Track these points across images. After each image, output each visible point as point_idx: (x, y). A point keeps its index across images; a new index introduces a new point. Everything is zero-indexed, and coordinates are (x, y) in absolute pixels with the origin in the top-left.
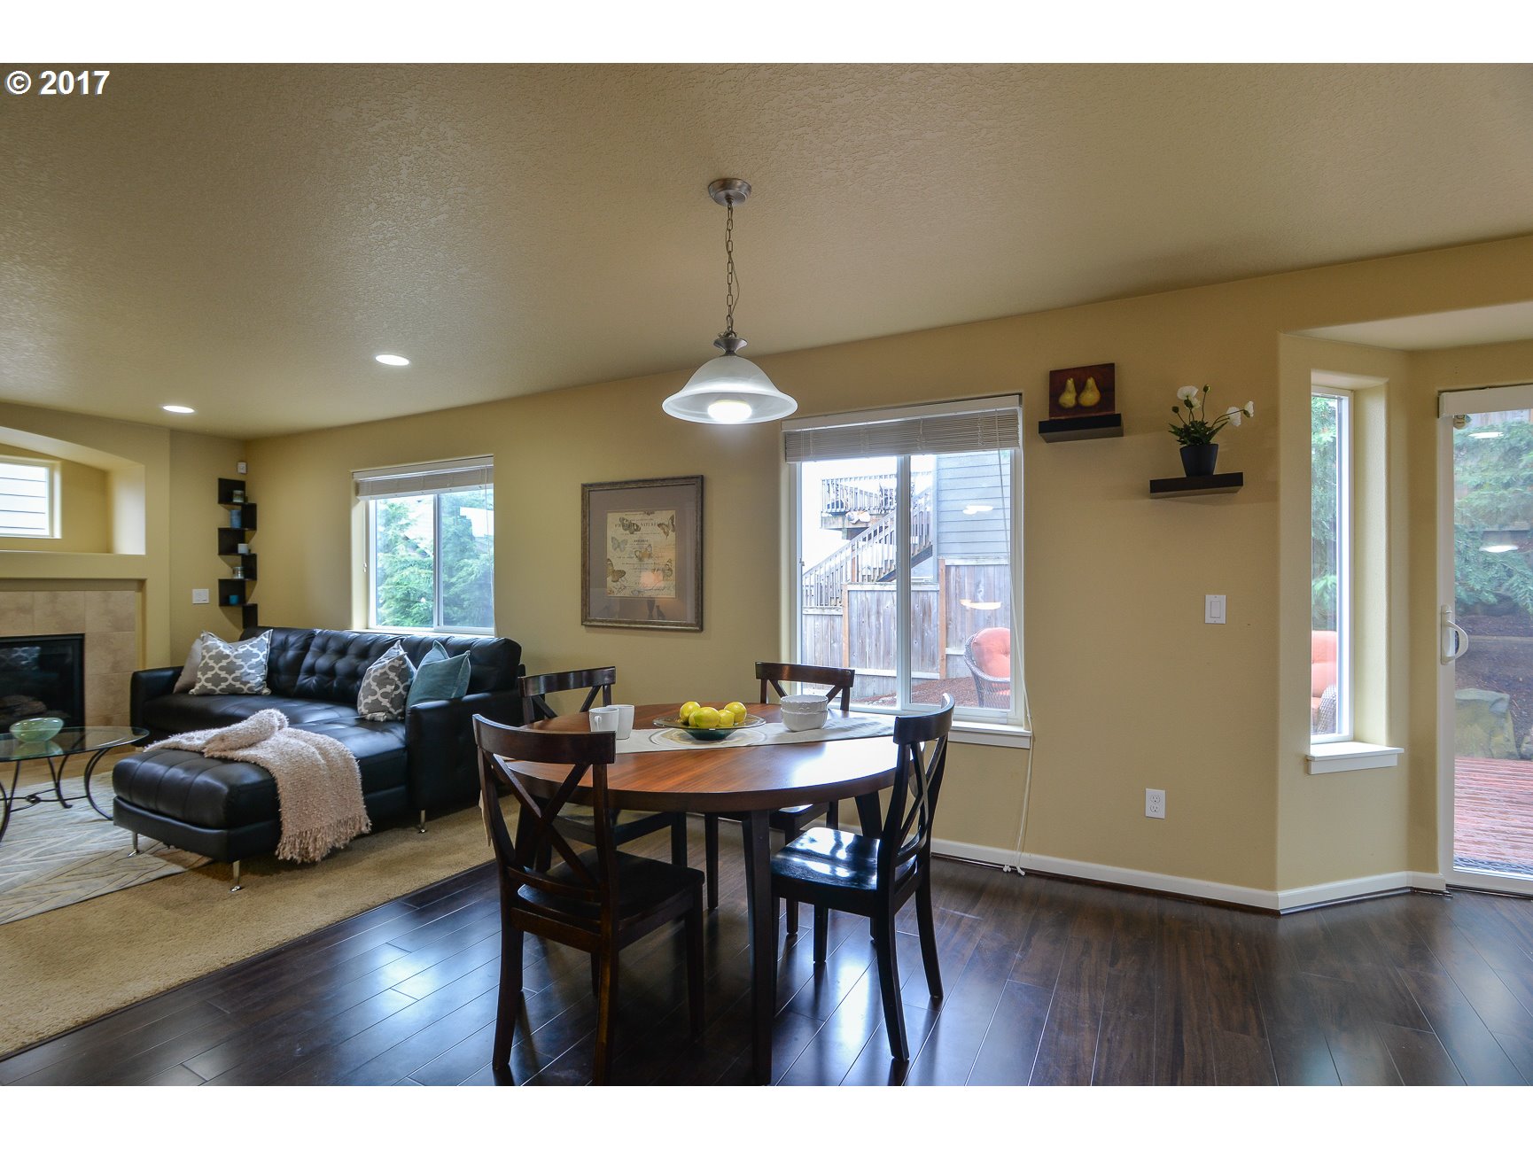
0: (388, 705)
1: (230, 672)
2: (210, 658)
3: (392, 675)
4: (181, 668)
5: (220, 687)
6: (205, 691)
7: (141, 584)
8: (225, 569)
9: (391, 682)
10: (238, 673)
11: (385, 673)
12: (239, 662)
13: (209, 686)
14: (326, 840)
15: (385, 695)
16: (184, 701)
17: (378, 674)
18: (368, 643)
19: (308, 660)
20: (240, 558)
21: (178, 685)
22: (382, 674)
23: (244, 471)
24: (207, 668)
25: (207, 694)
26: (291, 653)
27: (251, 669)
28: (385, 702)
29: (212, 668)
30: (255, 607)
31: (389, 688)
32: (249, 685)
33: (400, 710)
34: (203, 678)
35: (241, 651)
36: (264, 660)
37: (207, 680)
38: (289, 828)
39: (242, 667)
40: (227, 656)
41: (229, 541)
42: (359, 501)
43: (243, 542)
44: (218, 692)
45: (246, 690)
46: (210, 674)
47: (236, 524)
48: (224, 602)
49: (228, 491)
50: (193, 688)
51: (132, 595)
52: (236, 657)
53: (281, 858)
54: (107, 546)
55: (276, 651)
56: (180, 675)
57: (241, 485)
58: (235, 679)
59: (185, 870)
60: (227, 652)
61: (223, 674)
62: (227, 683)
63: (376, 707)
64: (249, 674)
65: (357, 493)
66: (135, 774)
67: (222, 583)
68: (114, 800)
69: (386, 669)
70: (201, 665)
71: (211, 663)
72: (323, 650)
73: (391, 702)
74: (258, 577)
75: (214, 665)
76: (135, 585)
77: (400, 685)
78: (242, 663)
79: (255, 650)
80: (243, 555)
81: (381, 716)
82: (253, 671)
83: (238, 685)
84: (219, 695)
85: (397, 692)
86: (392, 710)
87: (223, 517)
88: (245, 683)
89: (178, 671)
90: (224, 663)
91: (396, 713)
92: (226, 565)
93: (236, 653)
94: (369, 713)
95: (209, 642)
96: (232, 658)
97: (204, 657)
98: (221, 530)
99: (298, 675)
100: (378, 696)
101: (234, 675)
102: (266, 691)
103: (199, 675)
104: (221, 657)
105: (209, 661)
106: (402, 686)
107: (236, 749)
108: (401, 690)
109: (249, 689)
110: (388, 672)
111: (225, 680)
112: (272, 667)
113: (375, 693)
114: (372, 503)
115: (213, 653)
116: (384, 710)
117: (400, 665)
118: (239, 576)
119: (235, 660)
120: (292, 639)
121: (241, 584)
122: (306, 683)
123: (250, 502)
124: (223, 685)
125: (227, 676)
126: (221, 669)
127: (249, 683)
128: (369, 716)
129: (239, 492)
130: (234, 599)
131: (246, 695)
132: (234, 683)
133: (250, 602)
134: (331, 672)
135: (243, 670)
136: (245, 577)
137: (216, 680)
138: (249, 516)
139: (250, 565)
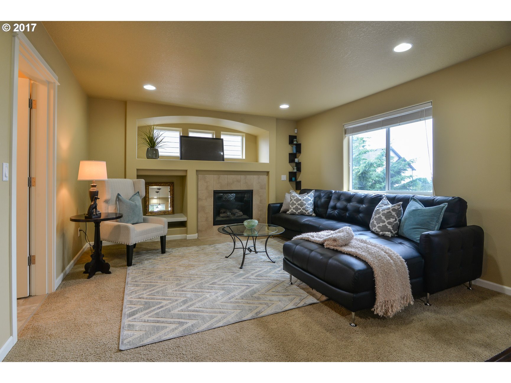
0: (391, 229)
1: (302, 206)
2: (294, 200)
3: (394, 213)
4: (282, 203)
5: (298, 212)
6: (293, 213)
7: (268, 173)
8: (290, 168)
9: (393, 217)
10: (304, 207)
11: (390, 212)
12: (304, 202)
13: (294, 211)
14: (397, 308)
15: (389, 223)
16: (284, 215)
17: (385, 212)
18: (363, 197)
19: (332, 203)
20: (295, 164)
21: (282, 209)
22: (388, 212)
23: (297, 132)
24: (293, 204)
25: (293, 214)
26: (323, 200)
27: (308, 205)
28: (390, 227)
29: (295, 204)
30: (300, 182)
31: (392, 220)
32: (308, 212)
33: (396, 232)
34: (292, 208)
35: (305, 198)
36: (312, 202)
37: (294, 209)
38: (380, 298)
39: (305, 204)
40: (300, 200)
41: (292, 157)
42: (346, 136)
43: (296, 158)
44: (297, 213)
45: (307, 214)
46: (294, 206)
47: (295, 151)
48: (290, 180)
49: (292, 139)
50: (288, 211)
51: (265, 177)
52: (303, 200)
53: (375, 313)
54: (256, 159)
55: (317, 198)
56: (282, 206)
57: (295, 137)
58: (303, 209)
59: (318, 301)
60: (300, 198)
61: (299, 207)
62: (300, 210)
63: (384, 228)
64: (308, 207)
65: (345, 133)
66: (294, 250)
67: (290, 173)
68: (283, 259)
69: (391, 210)
70: (291, 203)
71: (295, 202)
72: (338, 199)
73: (393, 227)
74: (301, 171)
75: (296, 203)
76: (266, 173)
77: (397, 219)
78: (306, 203)
79: (310, 198)
80: (296, 163)
81: (388, 234)
82: (309, 206)
83: (304, 211)
84: (297, 214)
85: (395, 222)
86: (393, 231)
87: (289, 149)
88: (307, 211)
89: (281, 204)
90: (299, 202)
91: (394, 233)
92: (291, 167)
93: (303, 199)
94: (381, 231)
95: (293, 194)
96: (302, 201)
97: (291, 200)
98: (290, 154)
99: (327, 209)
100: (386, 223)
101: (303, 207)
102: (314, 214)
103: (290, 206)
104: (298, 200)
105: (294, 201)
106: (398, 219)
107: (341, 246)
108: (397, 221)
109: (308, 213)
110: (392, 212)
111: (300, 209)
112: (316, 205)
113: (384, 222)
114: (351, 137)
115: (295, 198)
116: (389, 231)
117: (398, 209)
118: (295, 171)
119: (303, 201)
120: (322, 195)
121: (295, 173)
122: (331, 213)
123: (298, 143)
124: (299, 211)
125: (300, 207)
126: (298, 204)
127: (308, 211)
128: (381, 233)
129: (295, 140)
130: (293, 179)
131: (307, 215)
132: (303, 210)
133: (298, 180)
134: (345, 209)
135: (306, 206)
136: (297, 171)
137: (297, 209)
138: (299, 147)
139: (298, 166)
